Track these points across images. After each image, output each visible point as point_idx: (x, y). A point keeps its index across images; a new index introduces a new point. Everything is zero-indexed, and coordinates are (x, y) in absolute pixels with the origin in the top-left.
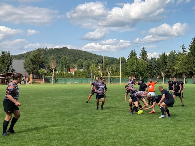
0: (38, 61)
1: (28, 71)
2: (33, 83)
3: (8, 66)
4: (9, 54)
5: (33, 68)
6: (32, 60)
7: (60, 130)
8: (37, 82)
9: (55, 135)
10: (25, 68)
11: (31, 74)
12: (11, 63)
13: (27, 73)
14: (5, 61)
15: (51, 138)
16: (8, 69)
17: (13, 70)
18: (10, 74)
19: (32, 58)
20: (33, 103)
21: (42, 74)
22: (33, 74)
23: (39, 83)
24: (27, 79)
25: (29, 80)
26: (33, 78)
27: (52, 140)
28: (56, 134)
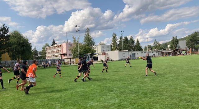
0: (195, 40)
1: (188, 47)
2: (191, 54)
3: (176, 45)
4: (177, 38)
5: (191, 44)
6: (191, 40)
7: (193, 92)
8: (194, 53)
9: (187, 96)
10: (187, 45)
11: (190, 49)
12: (178, 43)
13: (188, 48)
14: (174, 42)
15: (183, 98)
16: (176, 47)
17: (179, 47)
18: (177, 50)
19: (191, 38)
20: (185, 67)
21: (198, 48)
22: (192, 48)
23: (196, 54)
24: (188, 52)
25: (189, 52)
26: (192, 51)
27: (182, 100)
28: (189, 95)
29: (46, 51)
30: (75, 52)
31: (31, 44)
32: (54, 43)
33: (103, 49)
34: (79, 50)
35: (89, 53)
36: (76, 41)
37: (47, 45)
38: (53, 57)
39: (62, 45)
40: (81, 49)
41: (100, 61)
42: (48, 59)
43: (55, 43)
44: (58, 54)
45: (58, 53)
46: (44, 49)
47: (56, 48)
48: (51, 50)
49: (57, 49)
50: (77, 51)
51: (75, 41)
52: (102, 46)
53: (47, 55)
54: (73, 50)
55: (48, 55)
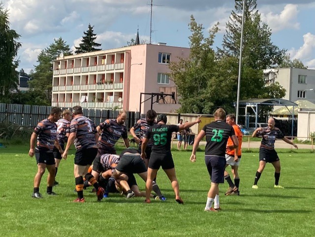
29: (55, 72)
30: (192, 90)
31: (16, 36)
32: (88, 43)
33: (301, 87)
34: (212, 81)
35: (255, 96)
36: (203, 42)
37: (60, 47)
38: (82, 99)
39: (129, 52)
40: (221, 78)
41: (307, 142)
42: (62, 105)
43: (95, 41)
44: (105, 88)
45: (109, 86)
46: (46, 62)
47: (101, 64)
48: (78, 70)
49: (106, 68)
50: (204, 86)
51: (196, 40)
52: (297, 71)
53: (56, 90)
54: (183, 78)
55: (63, 88)
